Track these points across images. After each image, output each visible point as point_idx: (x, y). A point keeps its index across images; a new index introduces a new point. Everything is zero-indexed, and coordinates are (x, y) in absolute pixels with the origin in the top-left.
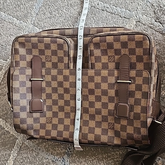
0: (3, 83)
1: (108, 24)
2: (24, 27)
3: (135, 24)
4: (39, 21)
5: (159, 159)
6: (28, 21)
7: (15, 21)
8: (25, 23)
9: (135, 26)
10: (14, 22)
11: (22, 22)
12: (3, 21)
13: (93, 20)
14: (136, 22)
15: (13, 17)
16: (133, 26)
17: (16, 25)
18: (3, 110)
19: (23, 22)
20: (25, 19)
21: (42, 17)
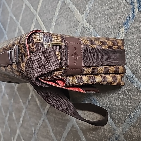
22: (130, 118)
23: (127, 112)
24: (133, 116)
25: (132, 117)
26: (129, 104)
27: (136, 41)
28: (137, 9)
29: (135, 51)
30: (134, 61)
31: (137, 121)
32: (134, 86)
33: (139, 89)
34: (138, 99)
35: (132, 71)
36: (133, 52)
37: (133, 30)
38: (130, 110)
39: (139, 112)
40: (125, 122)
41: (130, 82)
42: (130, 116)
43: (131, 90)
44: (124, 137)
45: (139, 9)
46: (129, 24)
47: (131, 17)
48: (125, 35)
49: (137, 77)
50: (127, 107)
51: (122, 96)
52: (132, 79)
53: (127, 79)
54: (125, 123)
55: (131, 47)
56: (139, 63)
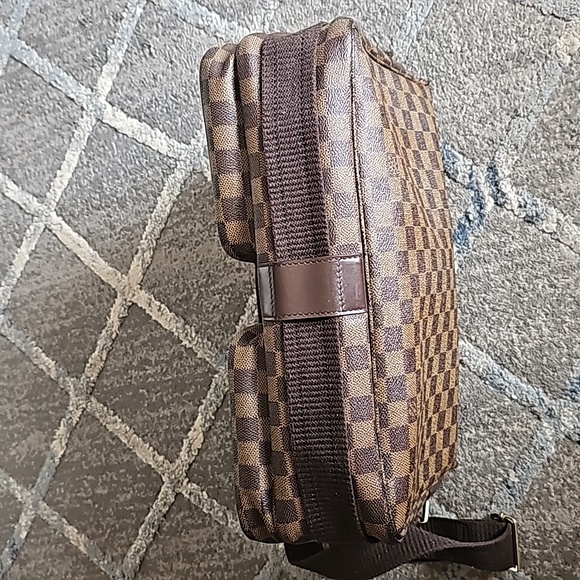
0: (177, 210)
1: (501, 35)
4: (286, 22)
6: (252, 22)
7: (214, 21)
8: (246, 29)
10: (212, 25)
11: (235, 23)
12: (179, 23)
13: (454, 23)
15: (210, 10)
17: (217, 34)
18: (177, 289)
19: (239, 25)
20: (246, 18)
21: (297, 12)
22: (509, 487)
23: (494, 472)
24: (517, 480)
25: (514, 483)
26: (499, 449)
27: (499, 279)
28: (492, 201)
29: (500, 305)
30: (498, 331)
31: (531, 488)
32: (507, 399)
33: (526, 404)
34: (524, 429)
35: (498, 359)
36: (494, 309)
37: (486, 252)
38: (506, 464)
39: (532, 462)
40: (491, 503)
41: (496, 387)
42: (506, 480)
43: (503, 411)
45: (496, 200)
46: (471, 238)
47: (475, 219)
48: (460, 266)
49: (513, 374)
50: (495, 460)
51: (473, 431)
52: (501, 381)
54: (493, 506)
55: (483, 295)
56: (515, 336)
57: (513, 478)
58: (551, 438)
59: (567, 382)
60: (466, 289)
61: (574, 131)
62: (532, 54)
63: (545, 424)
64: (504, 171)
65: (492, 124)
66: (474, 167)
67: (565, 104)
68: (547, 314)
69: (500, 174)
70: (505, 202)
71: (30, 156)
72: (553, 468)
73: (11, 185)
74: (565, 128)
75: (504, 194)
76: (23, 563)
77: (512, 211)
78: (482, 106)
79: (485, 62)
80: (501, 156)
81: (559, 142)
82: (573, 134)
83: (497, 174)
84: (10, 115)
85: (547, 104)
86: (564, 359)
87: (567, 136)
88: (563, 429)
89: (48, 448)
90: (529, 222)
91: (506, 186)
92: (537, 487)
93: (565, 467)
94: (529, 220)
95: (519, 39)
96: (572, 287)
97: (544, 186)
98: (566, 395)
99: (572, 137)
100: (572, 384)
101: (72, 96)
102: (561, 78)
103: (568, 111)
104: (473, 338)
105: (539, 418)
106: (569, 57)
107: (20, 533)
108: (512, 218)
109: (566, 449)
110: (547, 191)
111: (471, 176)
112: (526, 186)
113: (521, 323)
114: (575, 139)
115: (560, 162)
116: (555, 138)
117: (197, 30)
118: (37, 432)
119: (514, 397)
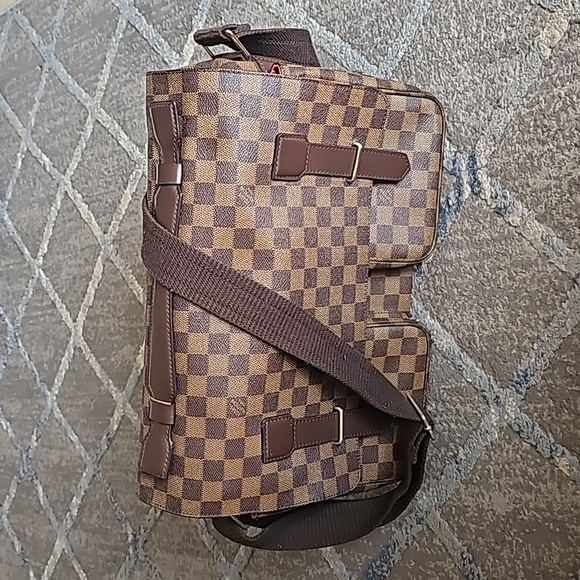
1: (493, 24)
2: (287, 16)
3: (565, 29)
5: (563, 453)
9: (566, 37)
13: (455, 9)
14: (570, 23)
16: (559, 36)
17: (271, 10)
22: (457, 463)
24: (464, 458)
25: (461, 459)
26: (453, 426)
27: (468, 265)
28: (469, 188)
29: (466, 291)
30: (462, 315)
31: (475, 468)
32: (463, 381)
33: (478, 388)
34: (475, 412)
35: (459, 341)
36: (461, 294)
37: (460, 238)
38: (457, 440)
39: (478, 443)
40: (442, 474)
41: (455, 368)
42: (455, 456)
43: (458, 391)
44: (442, 514)
45: (472, 189)
46: (449, 224)
47: (454, 205)
49: (471, 357)
50: (449, 436)
52: (459, 362)
53: (445, 361)
54: (443, 477)
55: (453, 279)
56: (476, 322)
57: (461, 455)
58: (495, 424)
59: (515, 373)
60: (440, 271)
61: (546, 126)
62: (517, 44)
63: (493, 411)
64: (482, 161)
65: (477, 113)
66: (458, 154)
67: (541, 98)
68: (503, 306)
69: (478, 164)
70: (480, 191)
71: (136, 110)
72: (495, 453)
73: (122, 133)
74: (538, 123)
75: (479, 183)
76: (114, 451)
77: (486, 201)
78: (469, 94)
79: (476, 51)
80: (481, 145)
81: (532, 136)
82: (545, 129)
83: (476, 163)
84: (126, 73)
85: (525, 96)
86: (514, 351)
87: (539, 130)
88: (506, 417)
89: (135, 359)
90: (498, 213)
91: (483, 177)
92: (479, 467)
93: (505, 455)
94: (498, 212)
95: (508, 28)
96: (528, 282)
97: (514, 179)
98: (513, 386)
99: (543, 132)
100: (518, 376)
101: (166, 60)
102: (541, 70)
103: (543, 105)
104: (442, 318)
105: (488, 404)
106: (550, 50)
107: (113, 425)
108: (485, 207)
109: (507, 437)
110: (517, 184)
111: (454, 162)
112: (499, 178)
113: (482, 310)
114: (546, 134)
115: (530, 156)
116: (529, 132)
117: (256, 5)
118: (129, 346)
119: (469, 380)
